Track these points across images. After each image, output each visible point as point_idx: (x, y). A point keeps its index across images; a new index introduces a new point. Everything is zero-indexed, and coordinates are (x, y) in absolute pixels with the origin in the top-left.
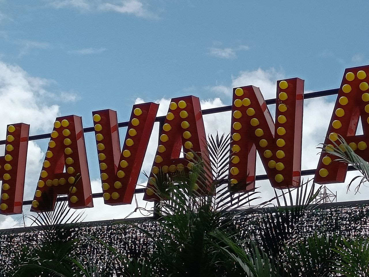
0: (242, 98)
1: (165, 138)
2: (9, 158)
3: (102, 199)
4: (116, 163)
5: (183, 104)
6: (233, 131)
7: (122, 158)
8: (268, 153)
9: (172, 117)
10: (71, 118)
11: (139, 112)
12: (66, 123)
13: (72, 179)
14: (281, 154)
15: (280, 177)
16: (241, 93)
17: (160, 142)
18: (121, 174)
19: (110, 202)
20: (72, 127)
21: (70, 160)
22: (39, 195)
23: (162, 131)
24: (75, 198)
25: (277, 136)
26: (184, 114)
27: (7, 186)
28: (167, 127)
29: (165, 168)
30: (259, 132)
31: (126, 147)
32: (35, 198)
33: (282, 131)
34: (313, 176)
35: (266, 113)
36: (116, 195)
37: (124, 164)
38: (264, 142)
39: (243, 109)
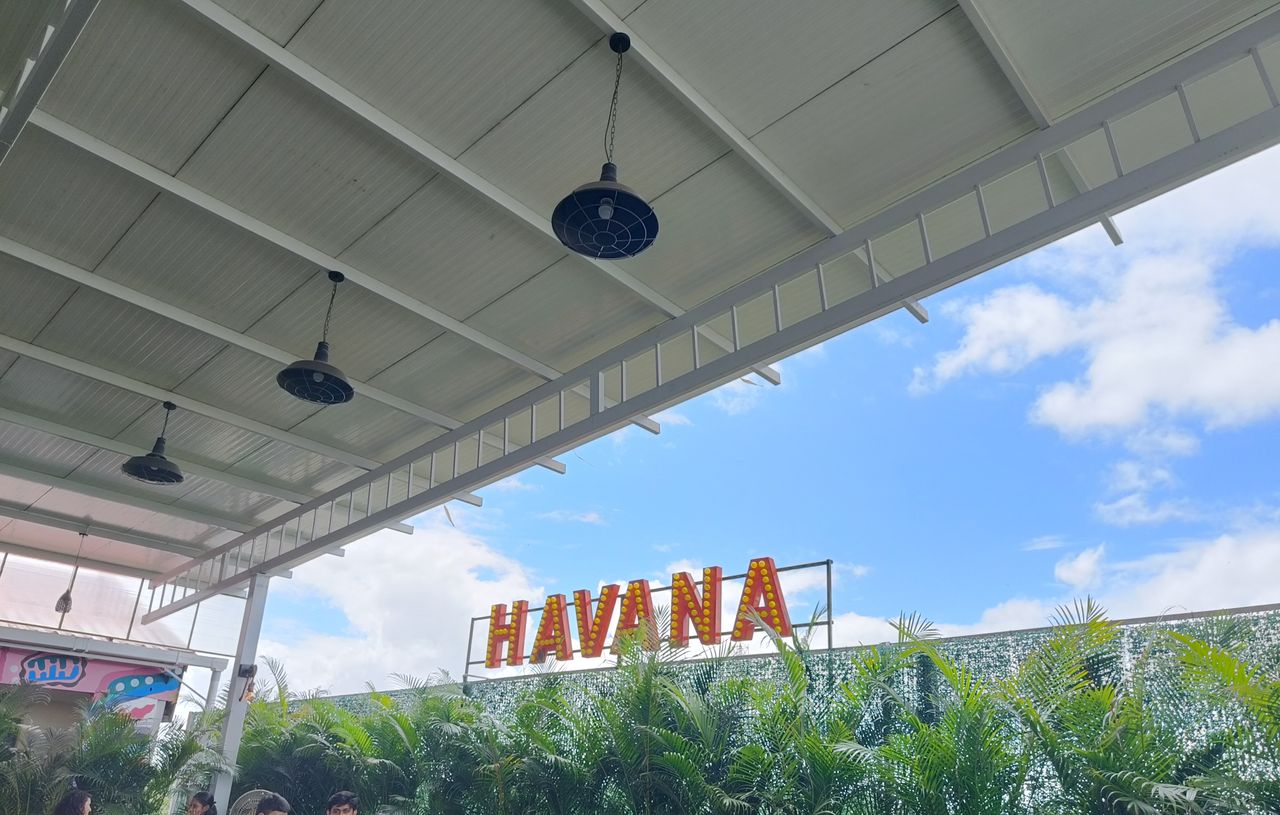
0: (678, 581)
1: (625, 609)
2: (514, 625)
3: (580, 654)
4: (590, 628)
5: (637, 585)
6: (673, 604)
7: (594, 624)
8: (698, 619)
9: (629, 594)
10: (558, 596)
11: (606, 591)
12: (554, 599)
13: (558, 640)
14: (707, 620)
15: (706, 637)
16: (678, 577)
17: (621, 613)
18: (594, 636)
19: (586, 655)
20: (559, 603)
21: (557, 626)
22: (536, 651)
23: (622, 605)
24: (560, 654)
25: (704, 608)
28: (626, 601)
29: (625, 631)
32: (532, 654)
33: (707, 604)
36: (590, 651)
37: (596, 628)
38: (694, 612)
39: (679, 589)
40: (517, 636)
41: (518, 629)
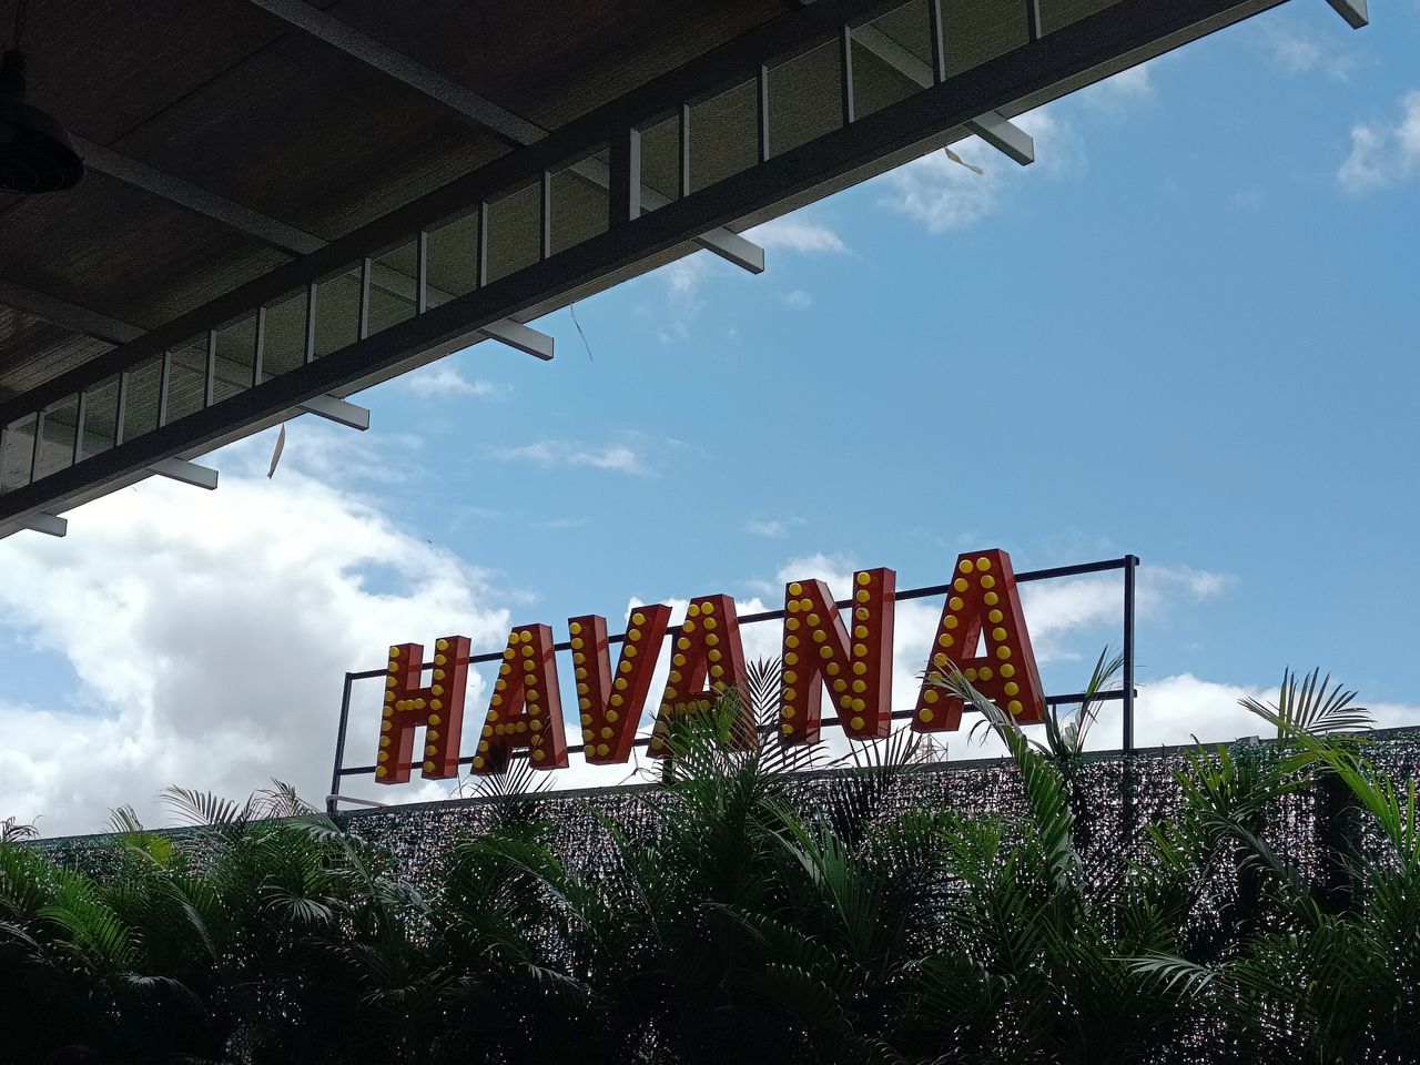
0: (799, 598)
1: (681, 659)
2: (439, 690)
3: (582, 755)
4: (605, 699)
5: (708, 607)
6: (786, 649)
7: (614, 690)
8: (841, 684)
9: (691, 627)
10: (535, 629)
11: (640, 619)
12: (527, 636)
13: (536, 724)
14: (860, 686)
15: (859, 722)
16: (798, 590)
17: (673, 667)
18: (612, 716)
19: (594, 759)
20: (536, 643)
21: (533, 694)
22: (485, 748)
23: (675, 650)
24: (540, 754)
25: (855, 658)
26: (711, 623)
27: (435, 734)
28: (684, 643)
29: (681, 706)
30: (827, 651)
31: (619, 673)
32: (478, 753)
33: (861, 650)
34: (910, 720)
35: (836, 622)
36: (604, 749)
37: (618, 700)
38: (833, 668)
39: (801, 616)
40: (445, 713)
41: (447, 698)
